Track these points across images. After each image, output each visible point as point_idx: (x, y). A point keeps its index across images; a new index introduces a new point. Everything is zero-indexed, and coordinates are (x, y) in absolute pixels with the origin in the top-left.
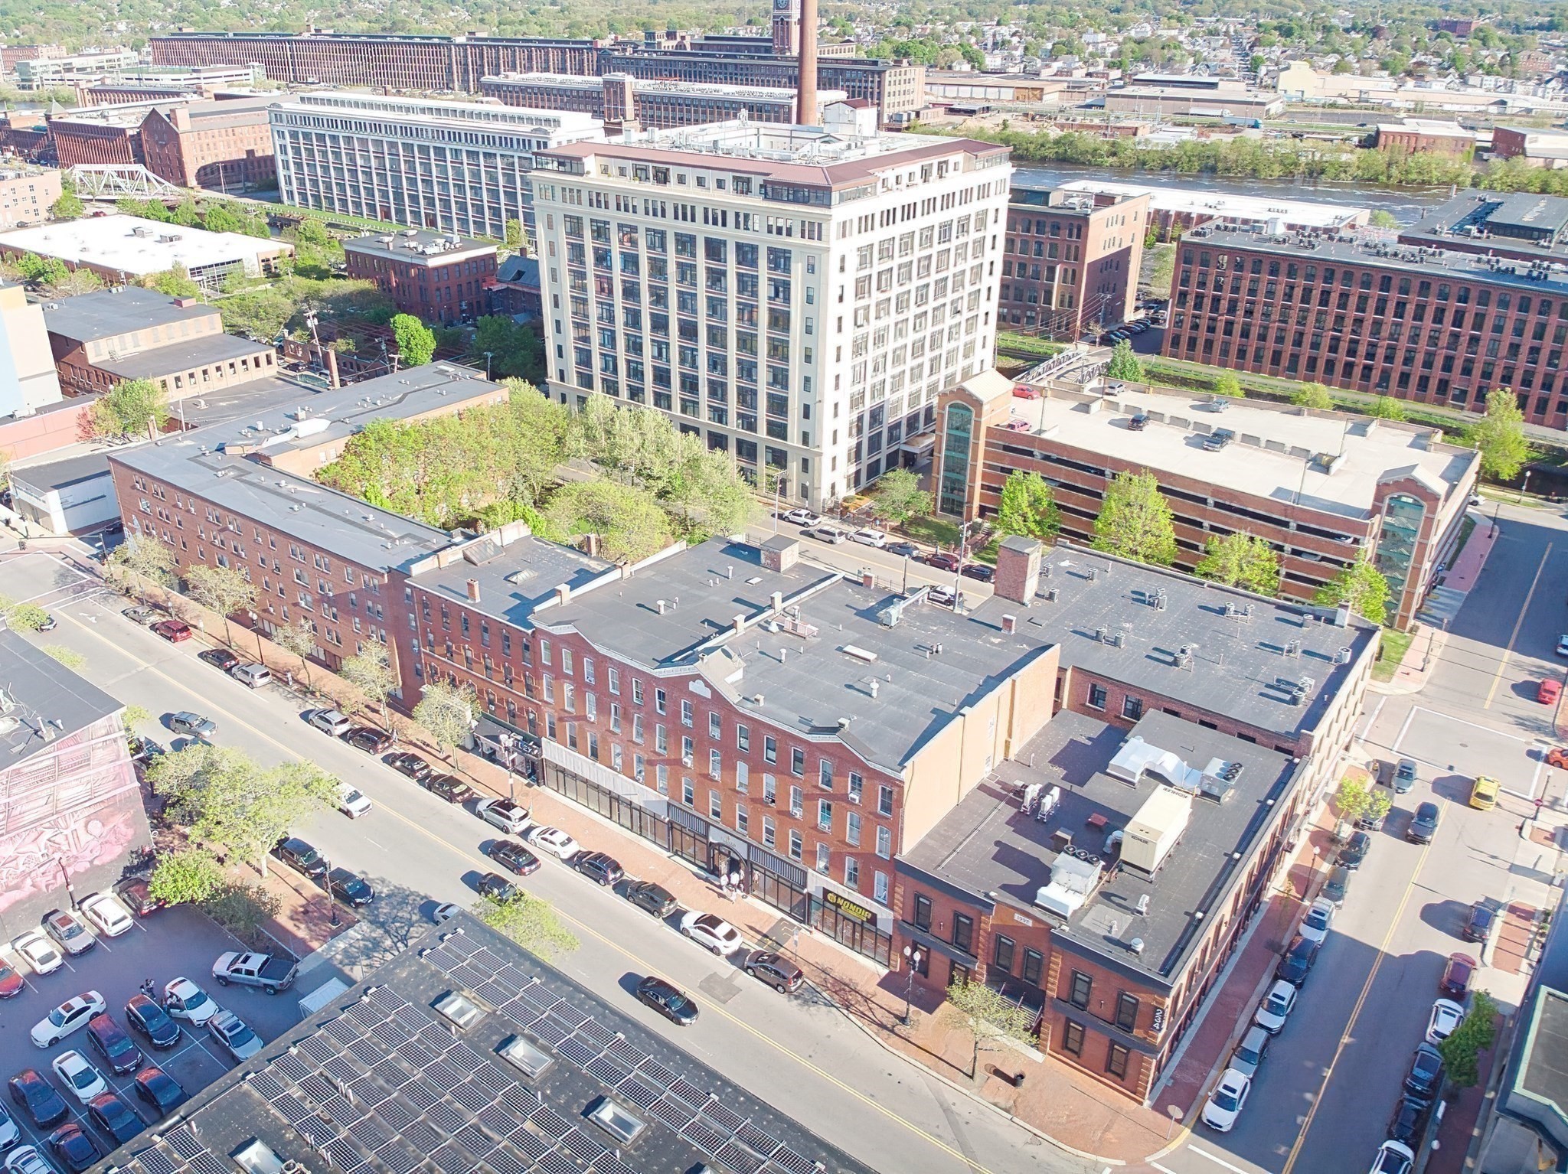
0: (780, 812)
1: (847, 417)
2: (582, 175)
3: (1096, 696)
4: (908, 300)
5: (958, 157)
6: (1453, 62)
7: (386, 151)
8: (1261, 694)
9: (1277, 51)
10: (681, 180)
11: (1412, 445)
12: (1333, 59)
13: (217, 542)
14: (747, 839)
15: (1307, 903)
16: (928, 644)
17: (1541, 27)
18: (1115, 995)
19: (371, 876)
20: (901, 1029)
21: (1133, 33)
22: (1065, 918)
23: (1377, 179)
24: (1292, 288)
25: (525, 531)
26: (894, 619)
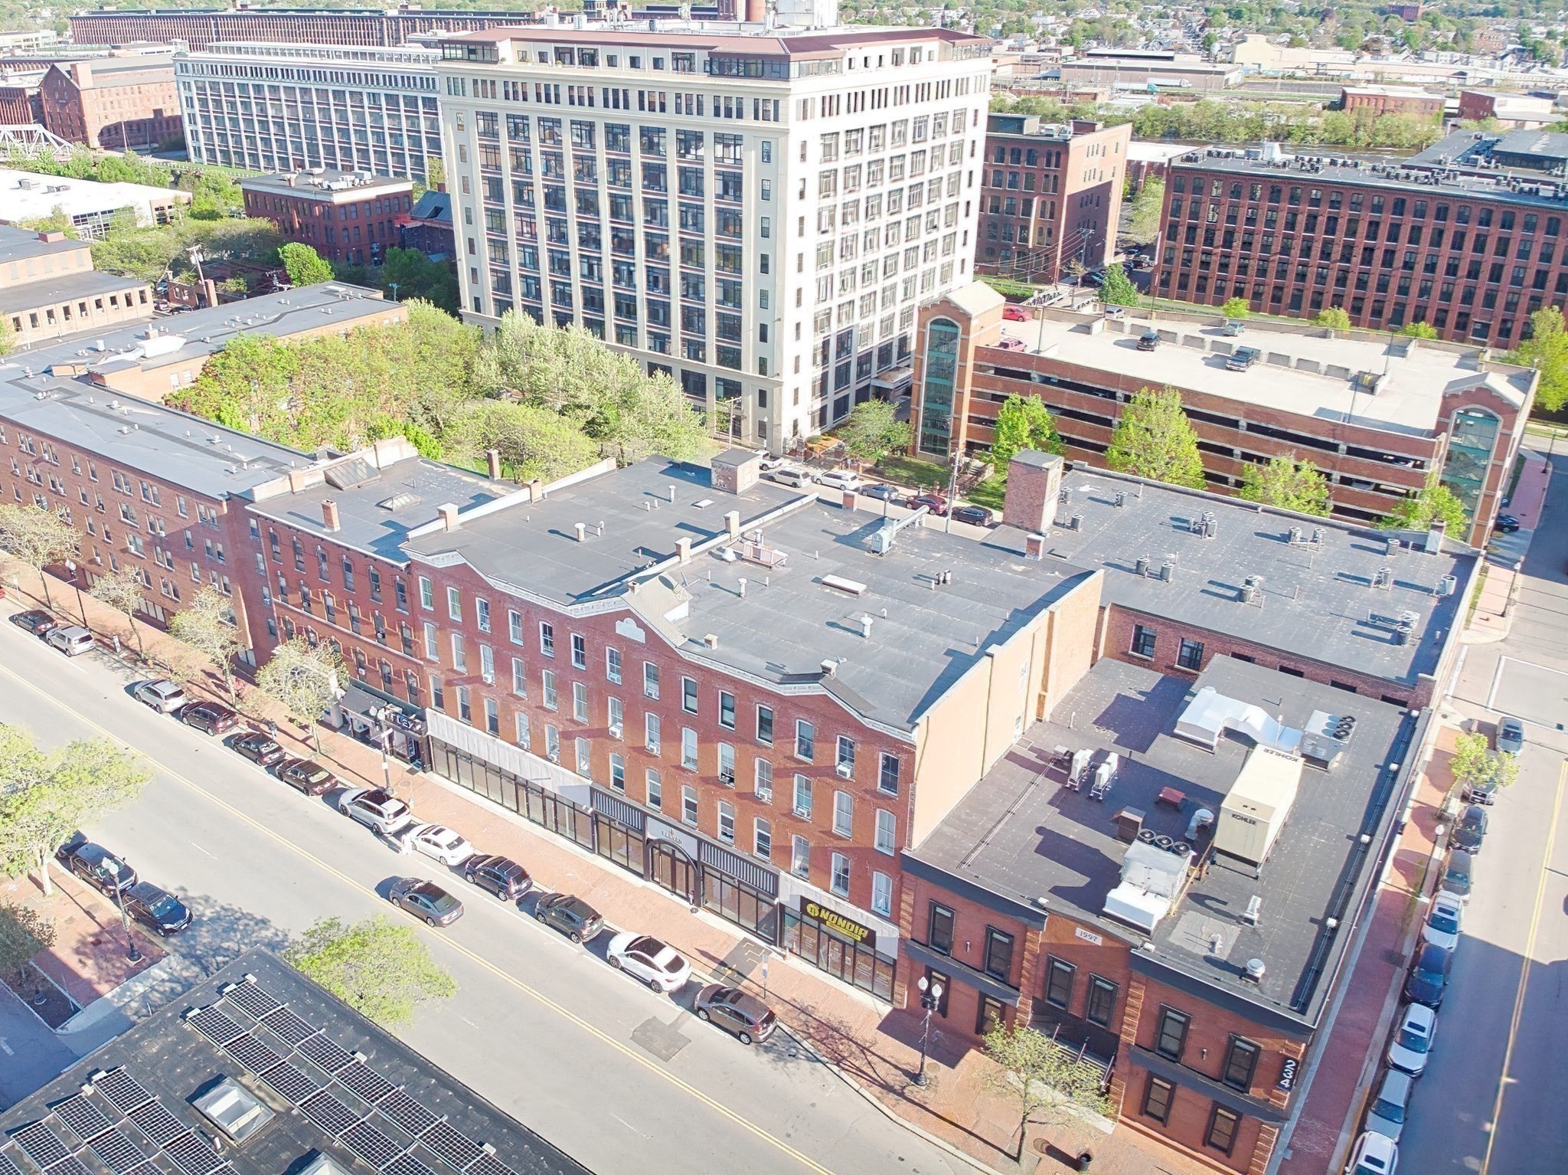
0: (740, 795)
1: (811, 341)
2: (496, 63)
3: (1142, 641)
4: (879, 205)
5: (932, 45)
6: (1406, 40)
7: (299, 99)
8: (1354, 633)
9: (1228, 32)
10: (612, 61)
11: (1457, 366)
12: (1286, 37)
13: (33, 478)
14: (696, 833)
15: (1424, 899)
16: (933, 573)
17: (1486, 13)
18: (1224, 1040)
19: (190, 894)
20: (912, 1091)
21: (1081, 16)
22: (1147, 932)
23: (1344, 142)
24: (1295, 215)
25: (410, 451)
26: (885, 545)
